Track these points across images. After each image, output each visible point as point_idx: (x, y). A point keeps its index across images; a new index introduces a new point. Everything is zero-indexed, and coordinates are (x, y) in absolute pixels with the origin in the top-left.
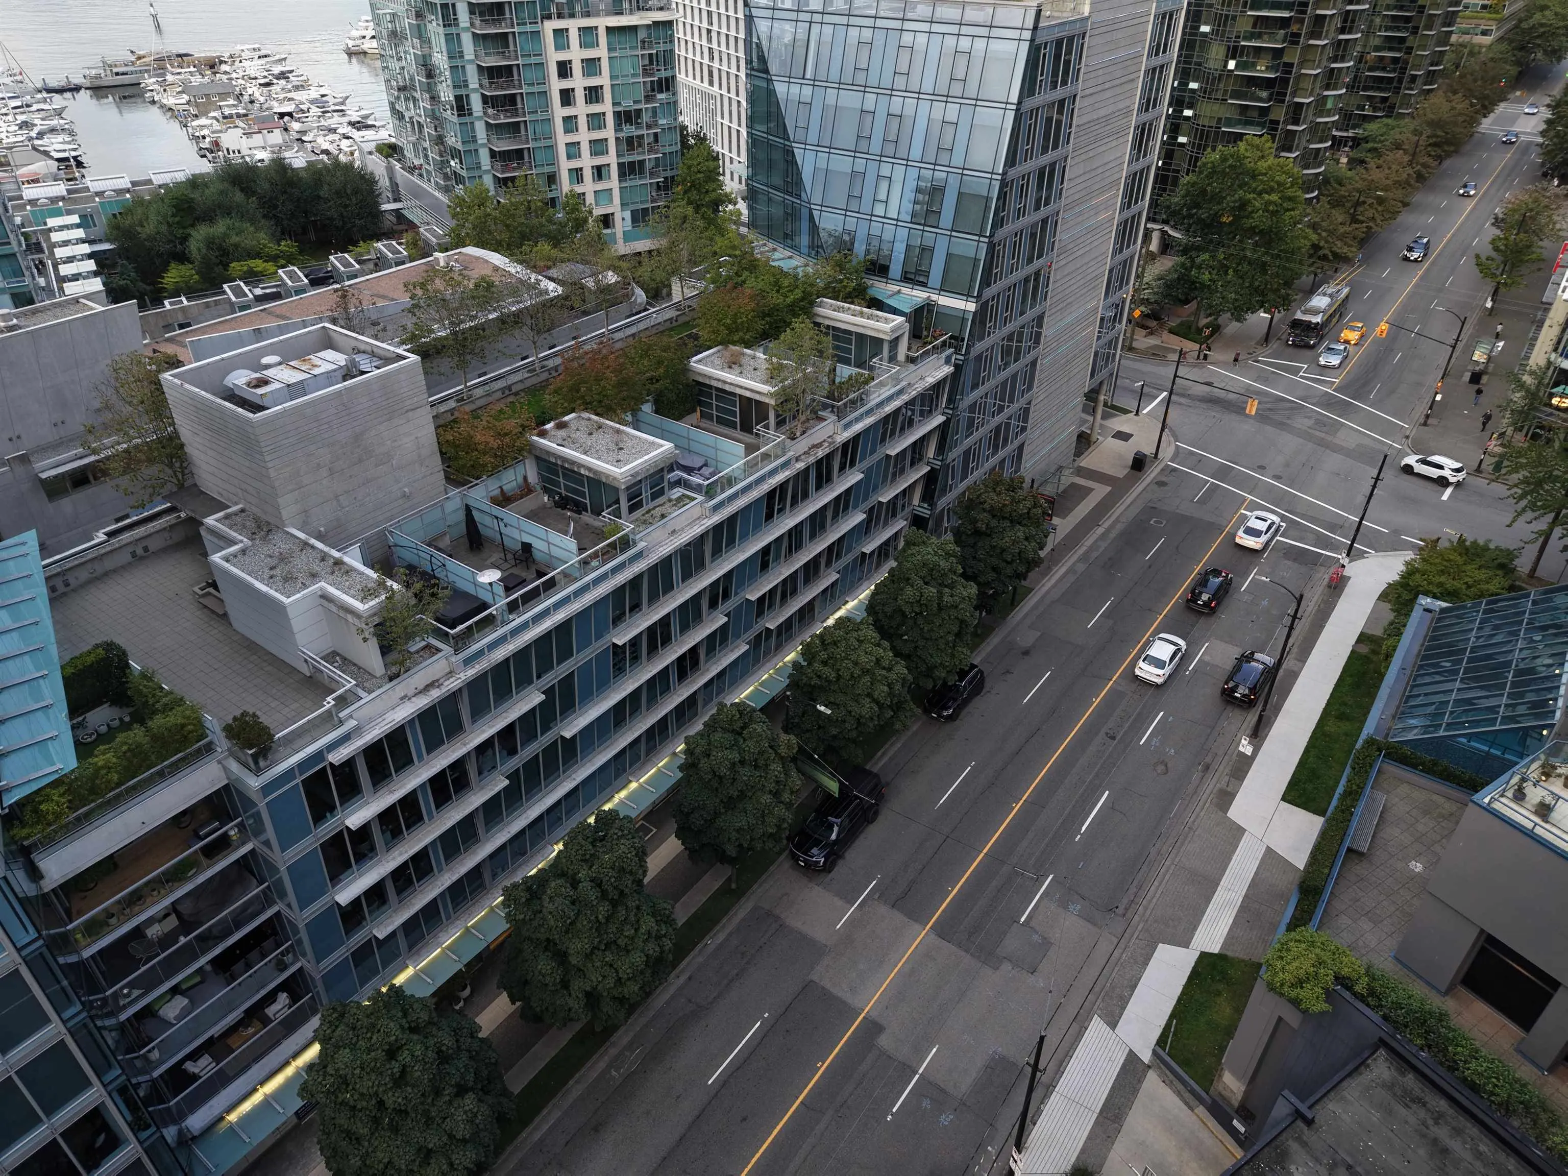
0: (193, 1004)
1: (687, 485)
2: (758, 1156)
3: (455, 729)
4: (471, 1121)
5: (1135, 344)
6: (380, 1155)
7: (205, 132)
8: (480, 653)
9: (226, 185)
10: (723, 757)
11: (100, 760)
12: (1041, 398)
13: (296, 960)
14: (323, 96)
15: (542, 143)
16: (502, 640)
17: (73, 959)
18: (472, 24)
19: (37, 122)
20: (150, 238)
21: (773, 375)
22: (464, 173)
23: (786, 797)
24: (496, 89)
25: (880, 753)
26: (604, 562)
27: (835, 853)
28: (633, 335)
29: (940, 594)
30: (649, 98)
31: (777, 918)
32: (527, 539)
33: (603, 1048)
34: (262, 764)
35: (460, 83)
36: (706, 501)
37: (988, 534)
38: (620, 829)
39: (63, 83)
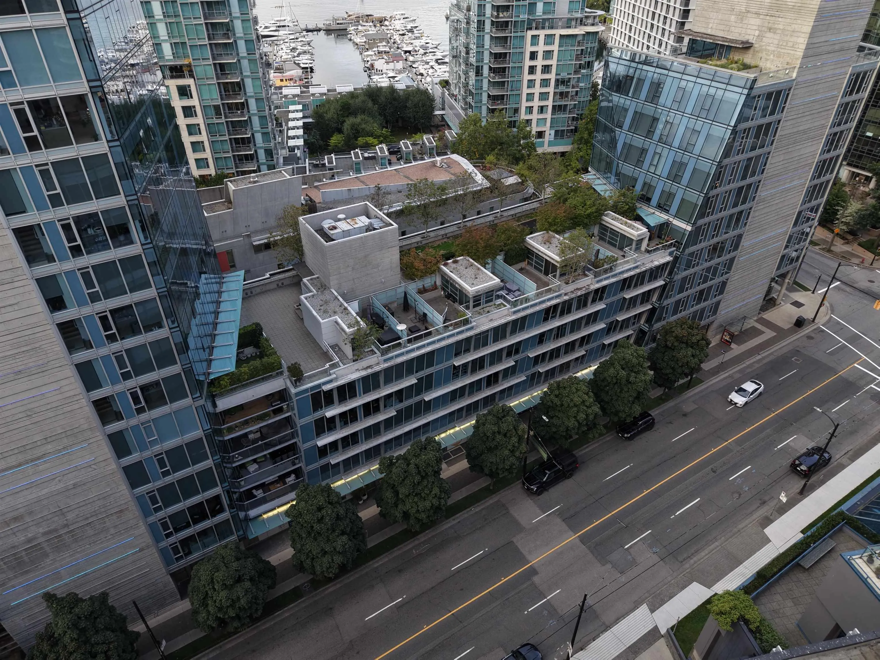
0: (260, 468)
1: (505, 299)
2: (462, 606)
3: (377, 386)
4: (343, 546)
5: (833, 248)
6: (308, 547)
7: (369, 59)
8: (391, 358)
9: (366, 97)
10: (490, 428)
11: (243, 370)
12: (736, 278)
13: (299, 463)
14: (427, 43)
15: (515, 93)
16: (402, 354)
17: (221, 439)
18: (491, 31)
19: (299, 47)
20: (328, 120)
21: (562, 252)
22: (473, 104)
23: (517, 454)
24: (496, 64)
25: (585, 447)
26: (454, 329)
27: (543, 488)
28: (512, 215)
29: (628, 376)
30: (576, 72)
31: (507, 509)
32: (426, 312)
33: (412, 540)
34: (298, 384)
35: (480, 60)
36: (511, 308)
37: (672, 348)
38: (432, 447)
39: (314, 27)
